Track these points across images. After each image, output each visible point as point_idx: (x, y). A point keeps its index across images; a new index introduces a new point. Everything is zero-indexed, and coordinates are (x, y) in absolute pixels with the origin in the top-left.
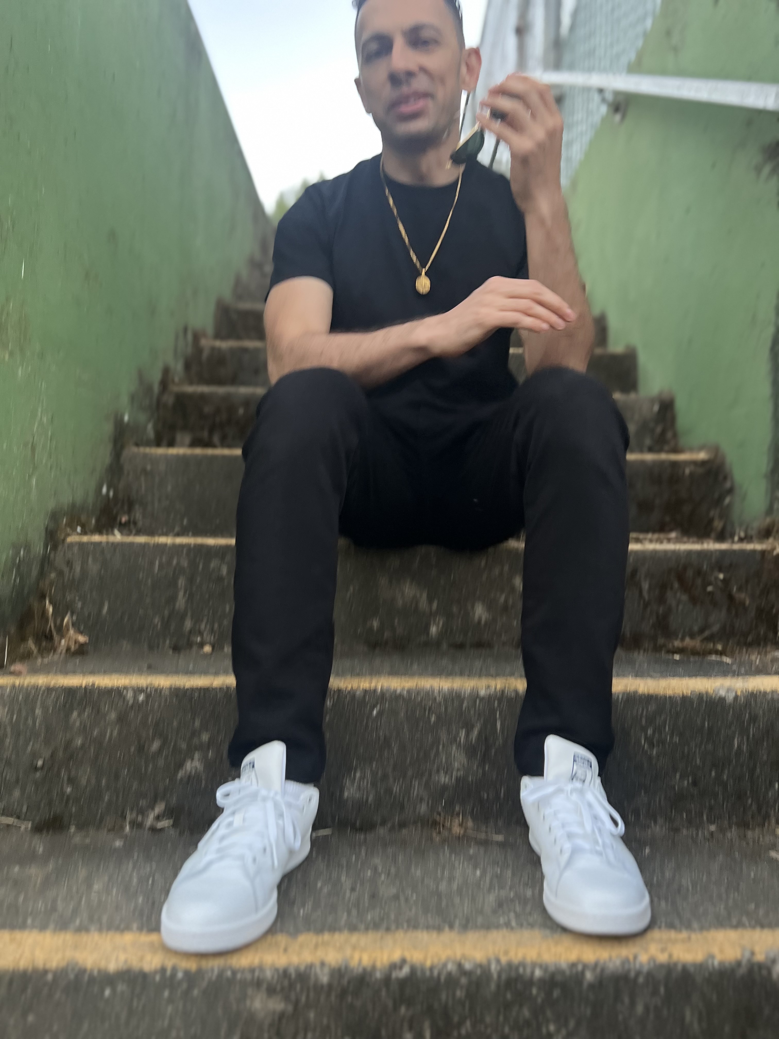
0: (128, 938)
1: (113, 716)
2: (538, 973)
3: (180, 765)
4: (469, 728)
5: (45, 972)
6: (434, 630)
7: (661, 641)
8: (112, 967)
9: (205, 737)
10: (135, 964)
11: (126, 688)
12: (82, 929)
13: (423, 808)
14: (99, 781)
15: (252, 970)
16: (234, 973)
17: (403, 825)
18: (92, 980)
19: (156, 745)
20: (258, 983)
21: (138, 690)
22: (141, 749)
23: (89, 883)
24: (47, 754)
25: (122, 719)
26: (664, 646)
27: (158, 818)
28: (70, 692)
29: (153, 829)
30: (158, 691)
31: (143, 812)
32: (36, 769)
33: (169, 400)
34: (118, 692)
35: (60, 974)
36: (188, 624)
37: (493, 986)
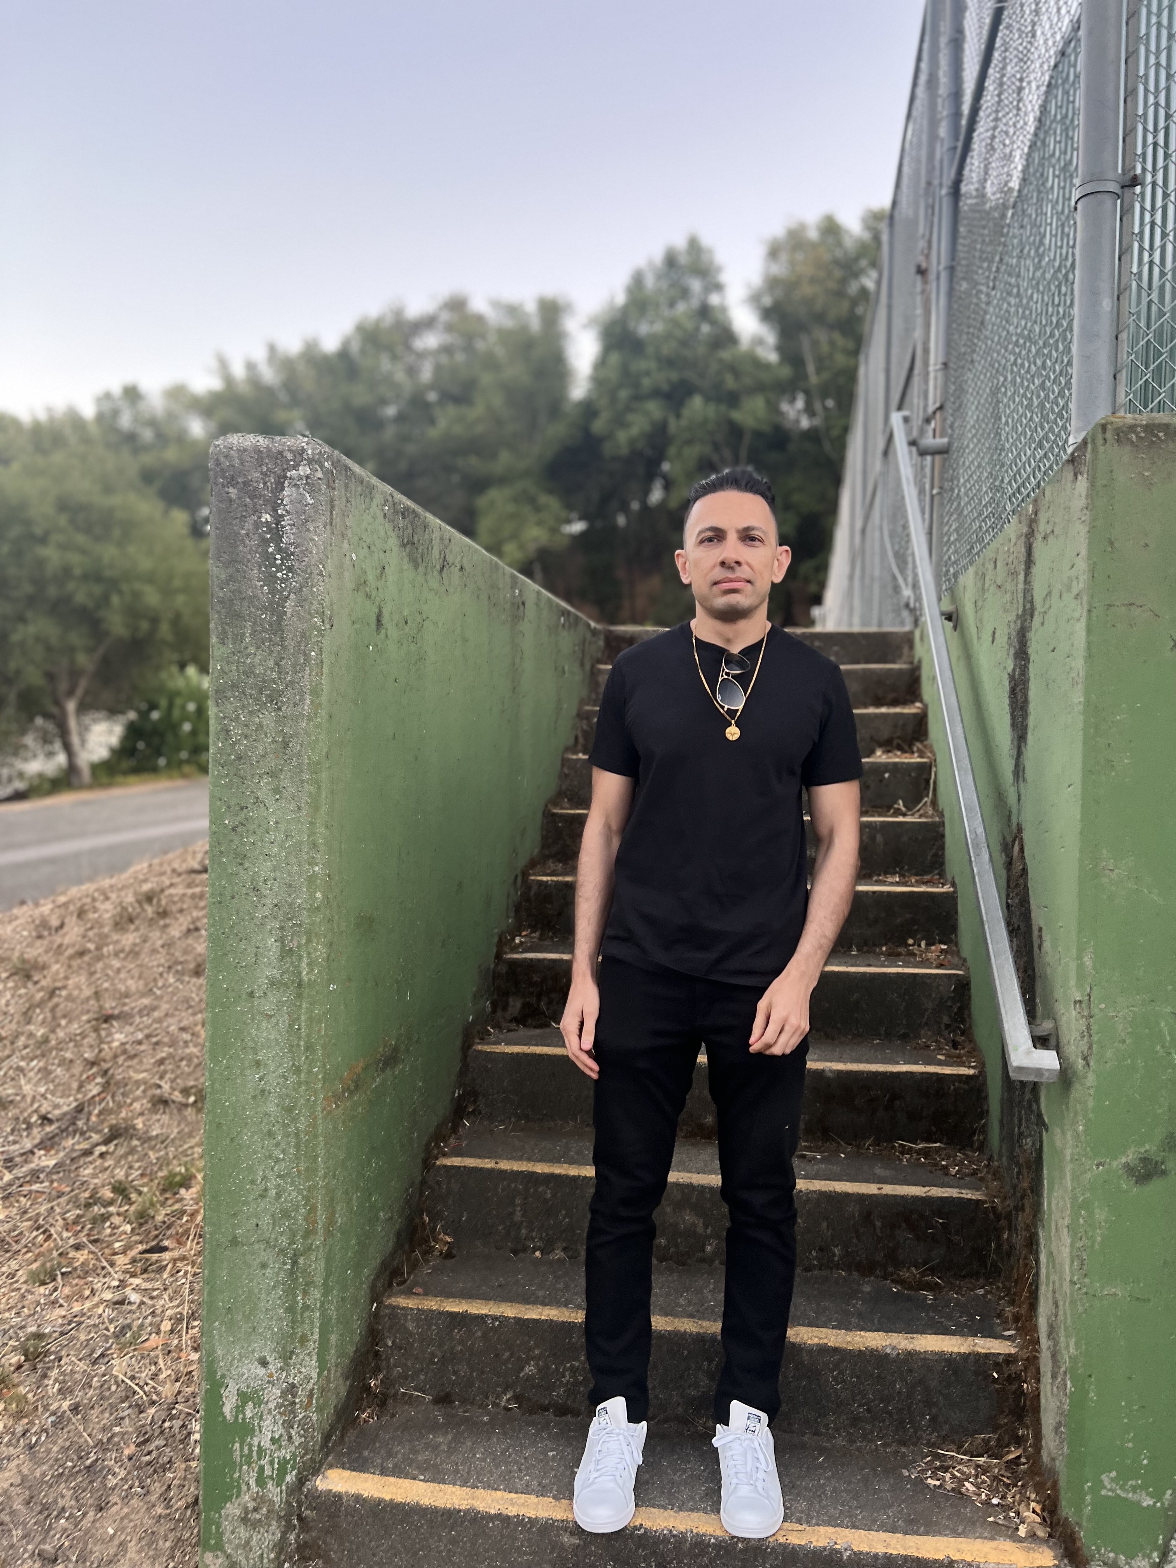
0: (499, 1494)
1: (479, 1334)
2: (713, 1540)
3: (522, 1369)
4: (710, 1361)
5: (460, 1511)
6: (709, 1248)
7: (890, 1269)
8: (493, 1512)
9: (537, 1352)
10: (505, 1512)
11: (487, 1316)
12: (474, 1487)
13: (680, 1410)
14: (471, 1373)
15: (563, 1521)
16: (554, 1521)
17: (666, 1420)
18: (483, 1517)
19: (507, 1354)
20: (566, 1529)
21: (495, 1318)
22: (497, 1355)
23: (472, 1450)
24: (439, 1354)
25: (484, 1336)
26: (892, 1274)
27: (508, 1400)
28: (452, 1315)
29: (506, 1409)
30: (507, 1319)
31: (498, 1397)
32: (434, 1363)
33: (503, 969)
34: (481, 1318)
35: (467, 1512)
36: (524, 1231)
37: (688, 1545)
